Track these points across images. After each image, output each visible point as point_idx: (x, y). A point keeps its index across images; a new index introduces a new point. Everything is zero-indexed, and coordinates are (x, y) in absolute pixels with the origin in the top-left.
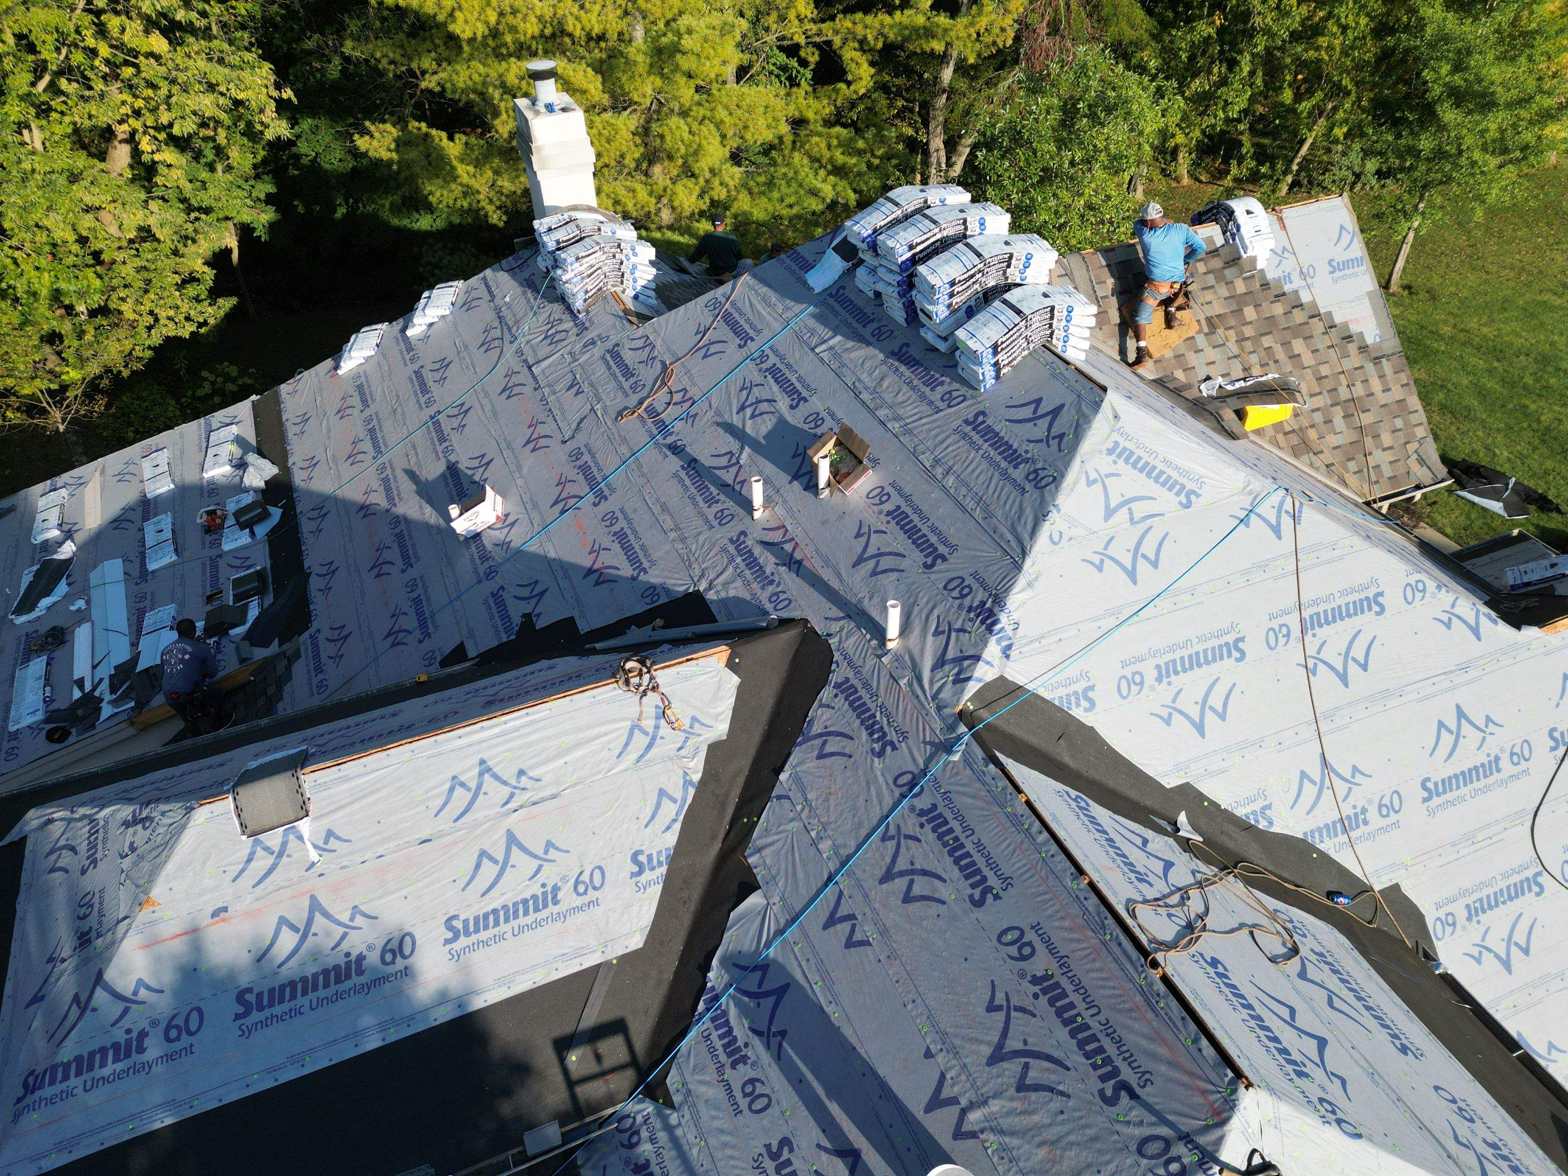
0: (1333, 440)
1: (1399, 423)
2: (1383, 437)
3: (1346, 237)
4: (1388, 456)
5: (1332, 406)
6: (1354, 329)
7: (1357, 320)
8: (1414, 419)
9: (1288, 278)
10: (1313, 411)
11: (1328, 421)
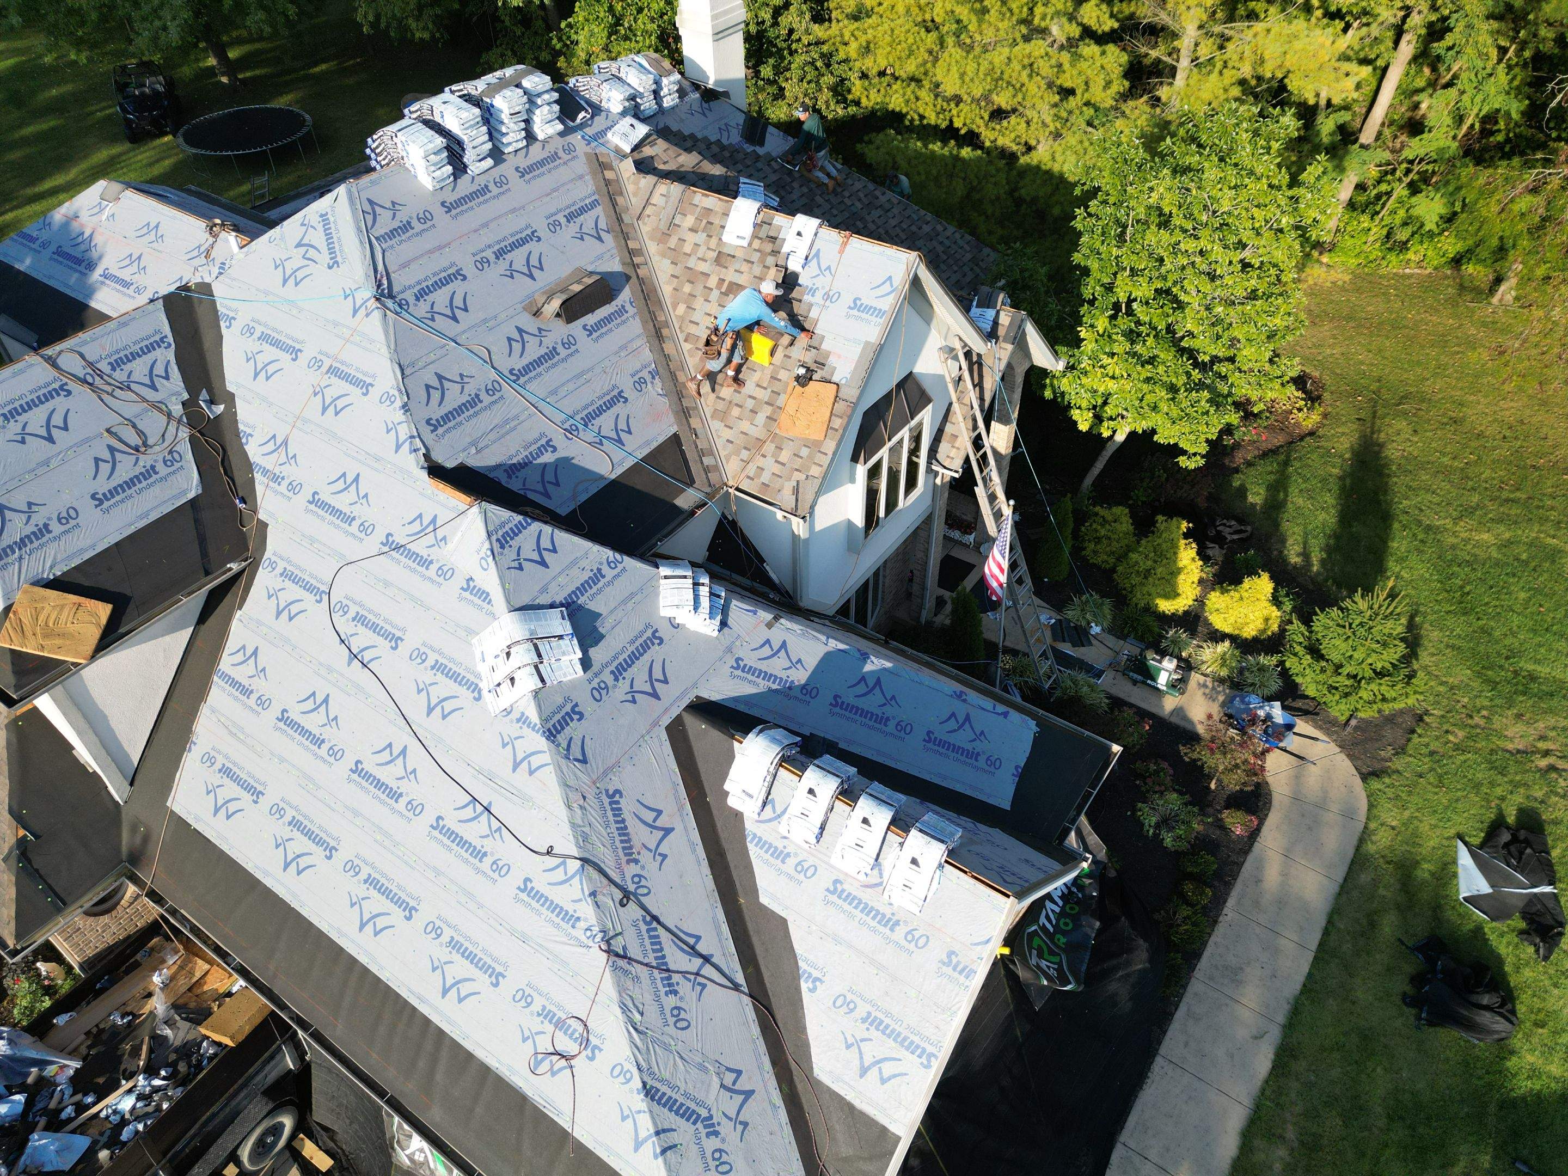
0: (745, 426)
1: (805, 452)
2: (784, 452)
3: (887, 288)
4: (777, 469)
5: (767, 403)
6: (832, 361)
7: (839, 356)
8: (819, 458)
9: (813, 291)
10: (750, 397)
11: (754, 412)
